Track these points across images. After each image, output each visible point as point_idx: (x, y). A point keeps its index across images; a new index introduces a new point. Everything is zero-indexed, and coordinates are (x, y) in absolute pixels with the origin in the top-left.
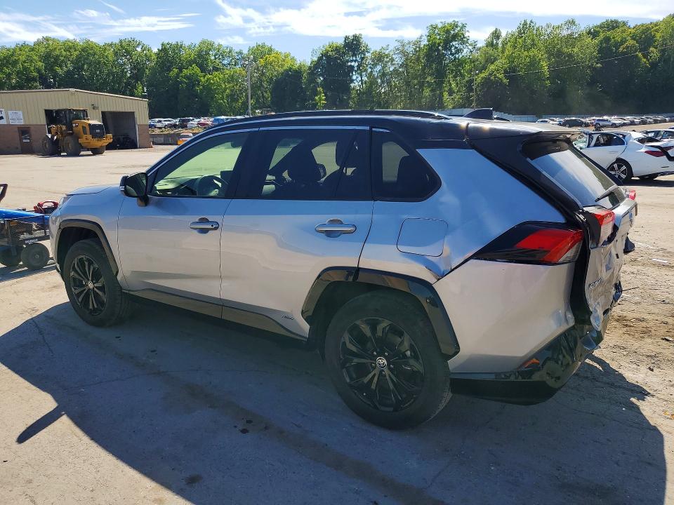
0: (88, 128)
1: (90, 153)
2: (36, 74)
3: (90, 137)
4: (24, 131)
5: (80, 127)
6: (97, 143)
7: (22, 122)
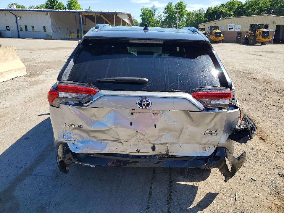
0: (261, 32)
1: (260, 44)
2: (265, 8)
3: (261, 37)
4: (239, 34)
5: (259, 32)
6: (264, 40)
7: (240, 30)
